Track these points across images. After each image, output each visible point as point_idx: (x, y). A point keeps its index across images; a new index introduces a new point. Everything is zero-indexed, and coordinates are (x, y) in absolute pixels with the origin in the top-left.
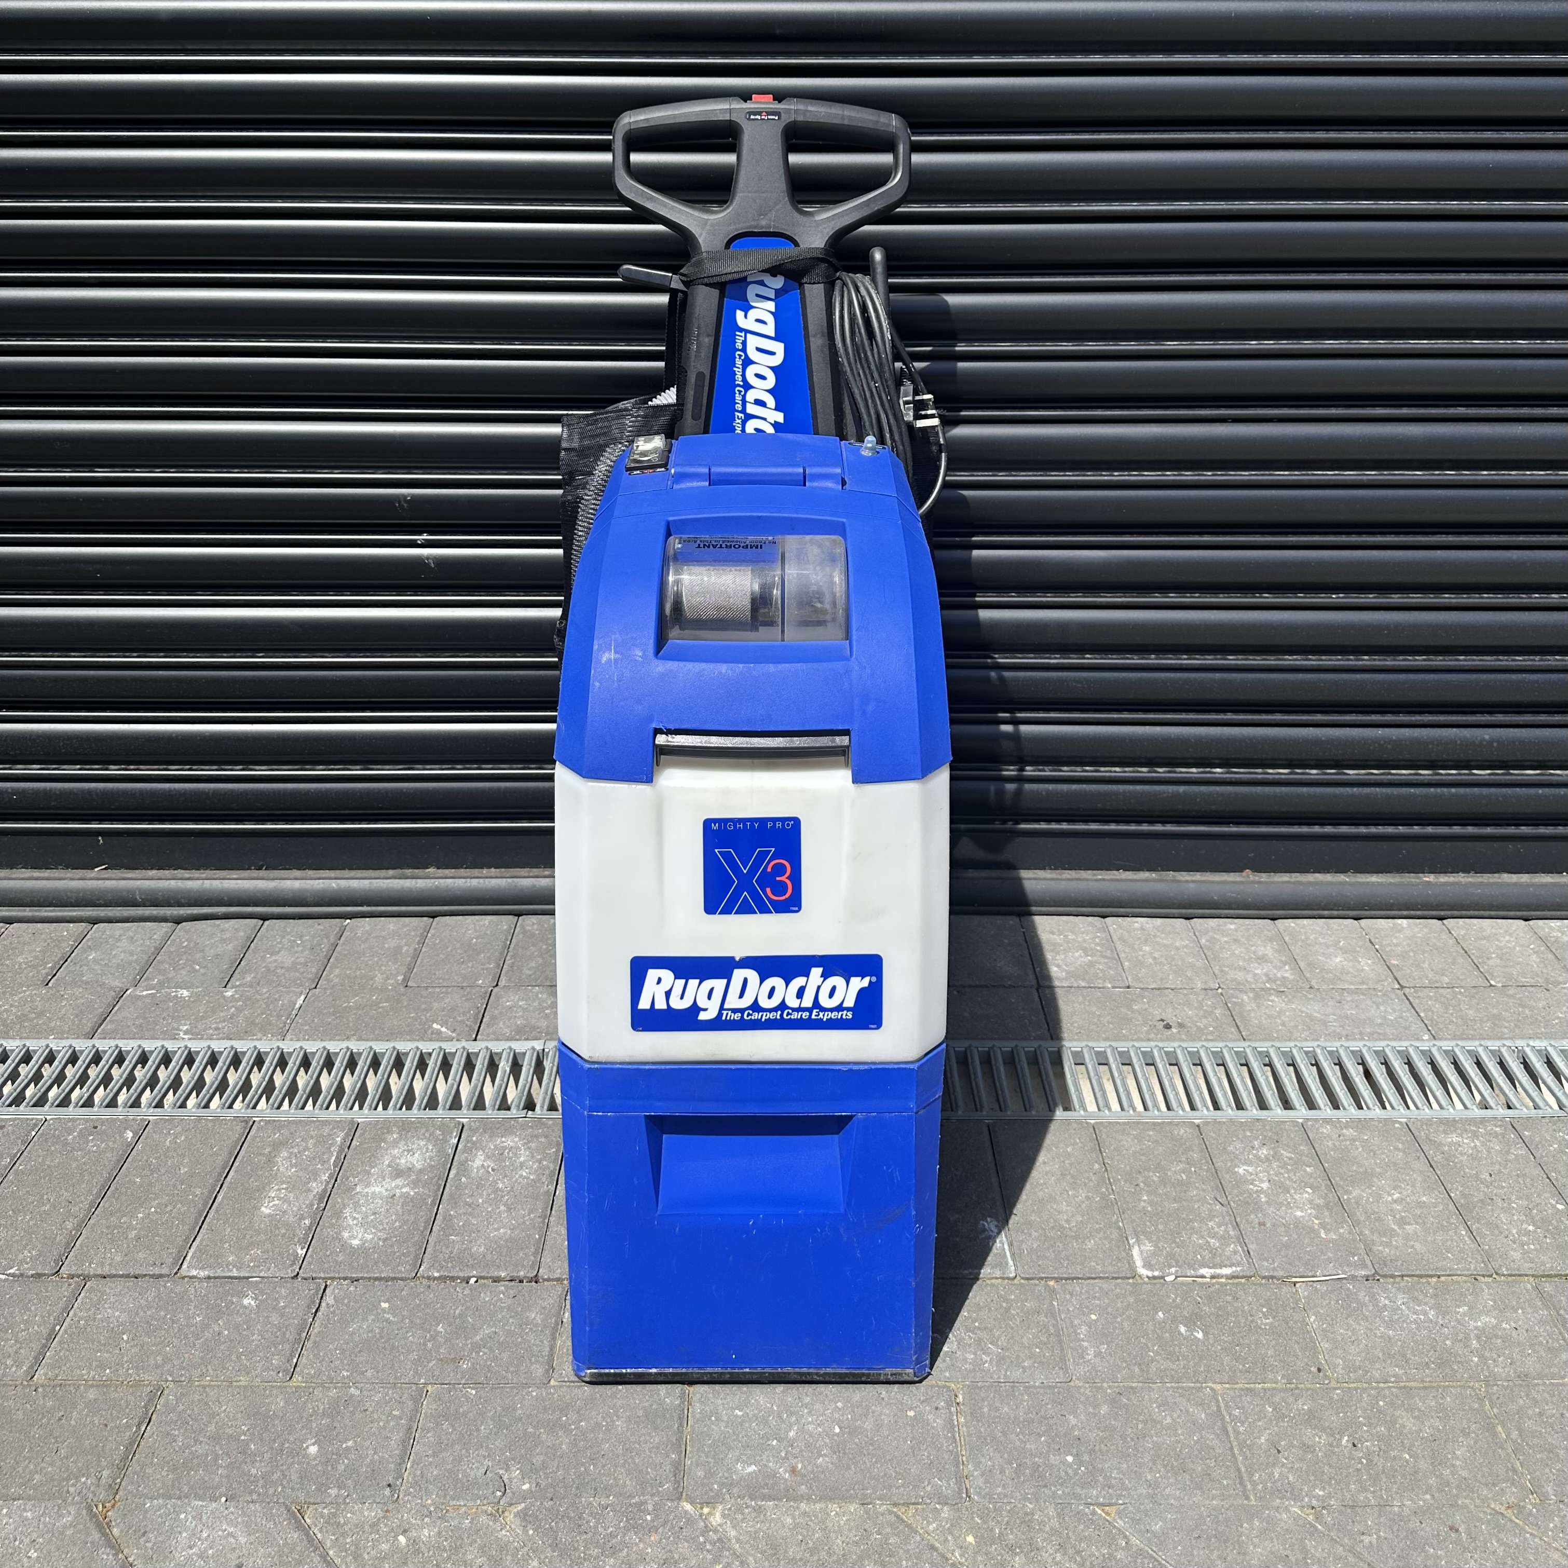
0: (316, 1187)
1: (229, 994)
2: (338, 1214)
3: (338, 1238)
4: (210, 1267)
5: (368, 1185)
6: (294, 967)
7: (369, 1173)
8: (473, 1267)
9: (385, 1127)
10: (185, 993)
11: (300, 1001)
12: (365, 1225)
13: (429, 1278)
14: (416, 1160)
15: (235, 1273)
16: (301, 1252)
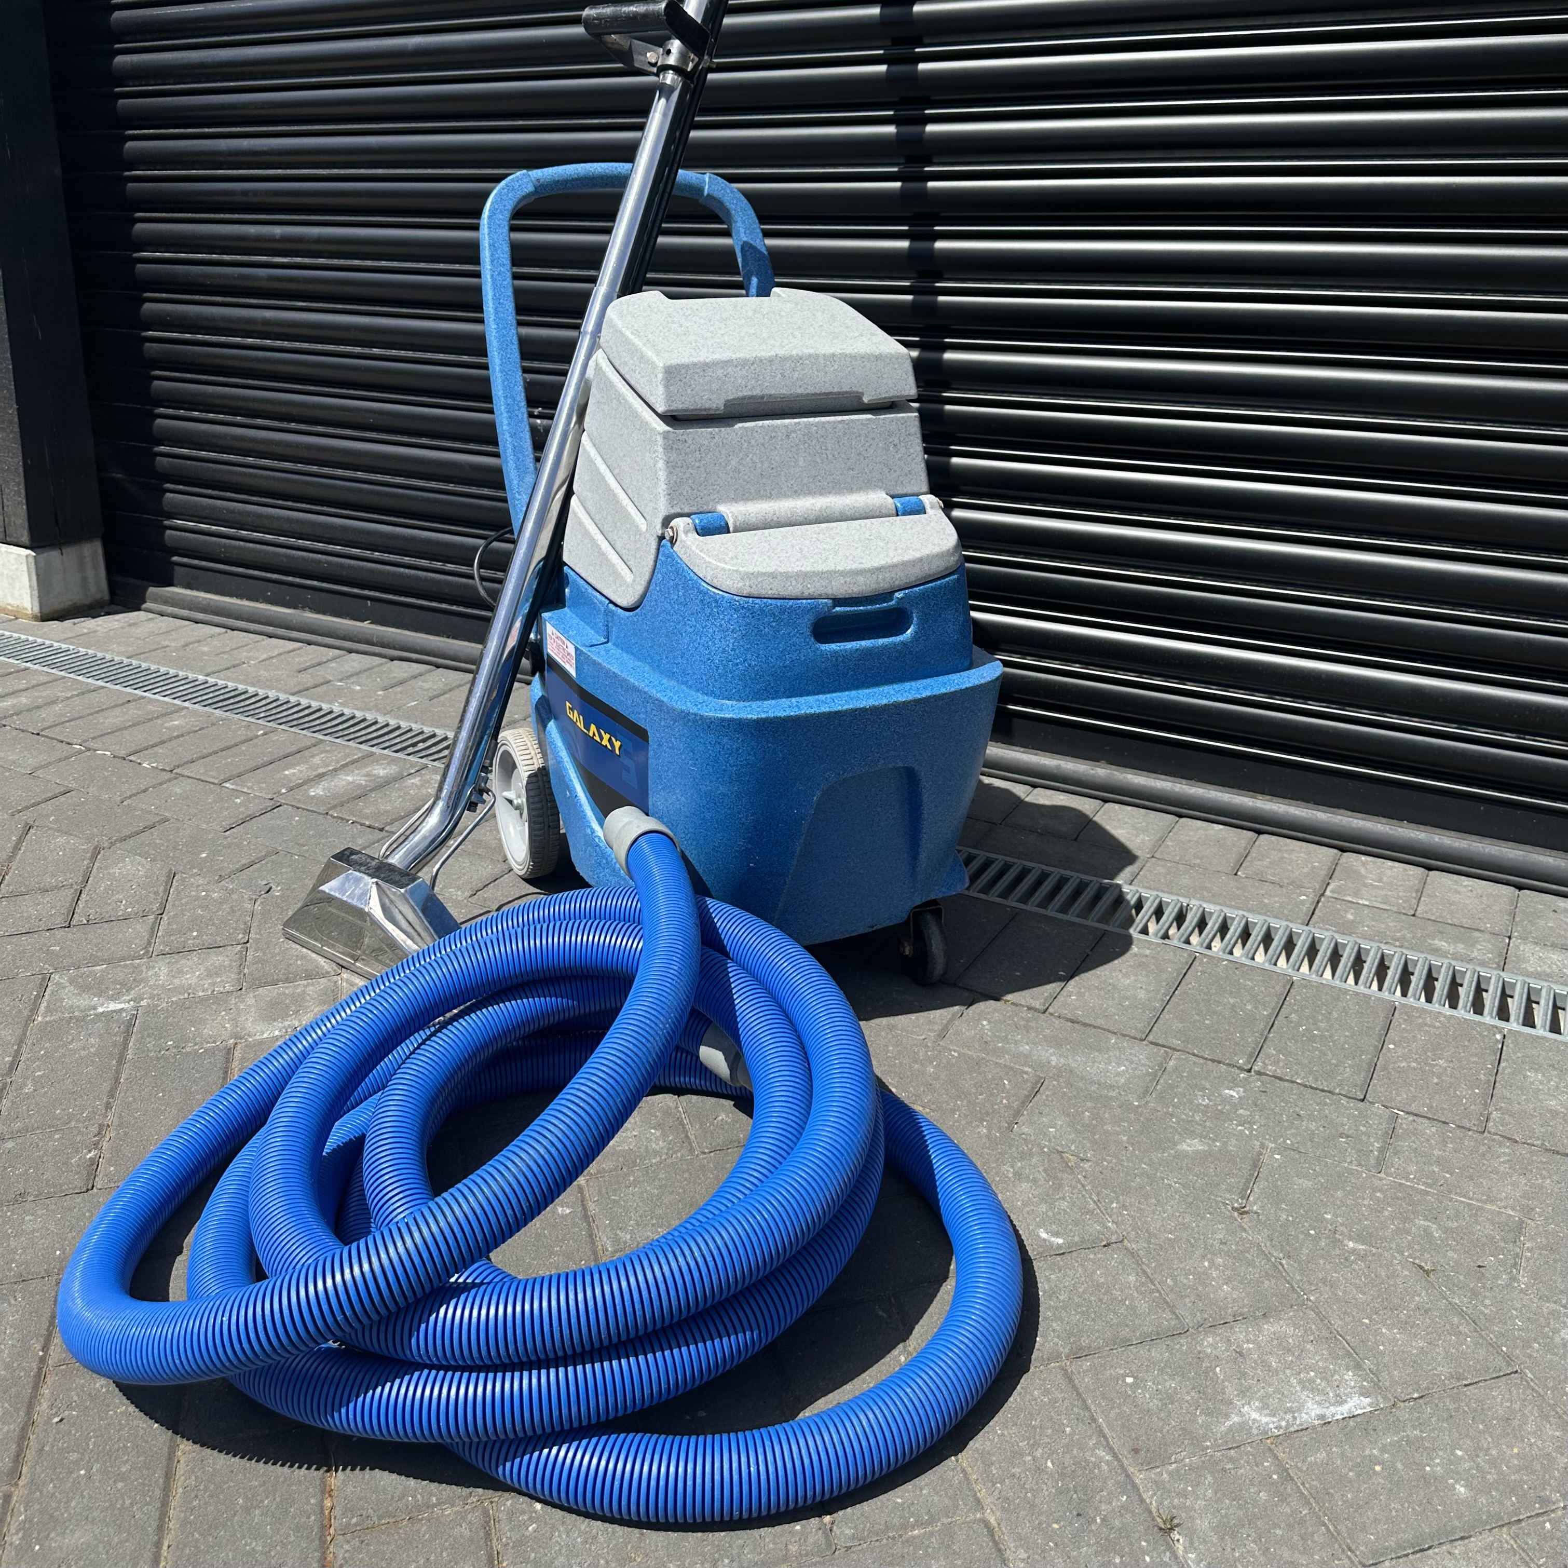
0: (321, 770)
1: (380, 693)
2: (318, 783)
3: (306, 790)
4: (237, 785)
5: (348, 775)
6: (427, 690)
7: (353, 772)
8: (355, 816)
9: (386, 757)
10: (358, 688)
11: (413, 704)
12: (324, 789)
13: (332, 816)
14: (382, 773)
15: (245, 790)
16: (284, 791)
